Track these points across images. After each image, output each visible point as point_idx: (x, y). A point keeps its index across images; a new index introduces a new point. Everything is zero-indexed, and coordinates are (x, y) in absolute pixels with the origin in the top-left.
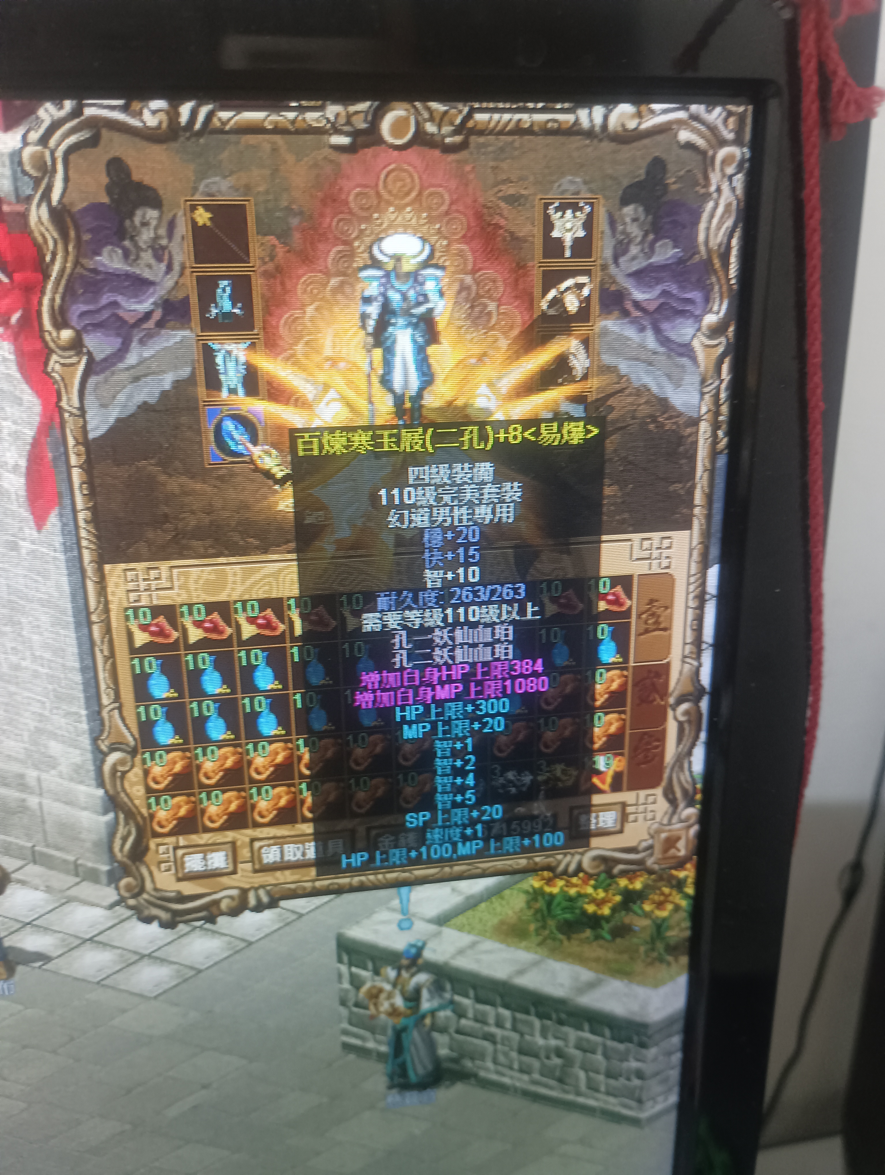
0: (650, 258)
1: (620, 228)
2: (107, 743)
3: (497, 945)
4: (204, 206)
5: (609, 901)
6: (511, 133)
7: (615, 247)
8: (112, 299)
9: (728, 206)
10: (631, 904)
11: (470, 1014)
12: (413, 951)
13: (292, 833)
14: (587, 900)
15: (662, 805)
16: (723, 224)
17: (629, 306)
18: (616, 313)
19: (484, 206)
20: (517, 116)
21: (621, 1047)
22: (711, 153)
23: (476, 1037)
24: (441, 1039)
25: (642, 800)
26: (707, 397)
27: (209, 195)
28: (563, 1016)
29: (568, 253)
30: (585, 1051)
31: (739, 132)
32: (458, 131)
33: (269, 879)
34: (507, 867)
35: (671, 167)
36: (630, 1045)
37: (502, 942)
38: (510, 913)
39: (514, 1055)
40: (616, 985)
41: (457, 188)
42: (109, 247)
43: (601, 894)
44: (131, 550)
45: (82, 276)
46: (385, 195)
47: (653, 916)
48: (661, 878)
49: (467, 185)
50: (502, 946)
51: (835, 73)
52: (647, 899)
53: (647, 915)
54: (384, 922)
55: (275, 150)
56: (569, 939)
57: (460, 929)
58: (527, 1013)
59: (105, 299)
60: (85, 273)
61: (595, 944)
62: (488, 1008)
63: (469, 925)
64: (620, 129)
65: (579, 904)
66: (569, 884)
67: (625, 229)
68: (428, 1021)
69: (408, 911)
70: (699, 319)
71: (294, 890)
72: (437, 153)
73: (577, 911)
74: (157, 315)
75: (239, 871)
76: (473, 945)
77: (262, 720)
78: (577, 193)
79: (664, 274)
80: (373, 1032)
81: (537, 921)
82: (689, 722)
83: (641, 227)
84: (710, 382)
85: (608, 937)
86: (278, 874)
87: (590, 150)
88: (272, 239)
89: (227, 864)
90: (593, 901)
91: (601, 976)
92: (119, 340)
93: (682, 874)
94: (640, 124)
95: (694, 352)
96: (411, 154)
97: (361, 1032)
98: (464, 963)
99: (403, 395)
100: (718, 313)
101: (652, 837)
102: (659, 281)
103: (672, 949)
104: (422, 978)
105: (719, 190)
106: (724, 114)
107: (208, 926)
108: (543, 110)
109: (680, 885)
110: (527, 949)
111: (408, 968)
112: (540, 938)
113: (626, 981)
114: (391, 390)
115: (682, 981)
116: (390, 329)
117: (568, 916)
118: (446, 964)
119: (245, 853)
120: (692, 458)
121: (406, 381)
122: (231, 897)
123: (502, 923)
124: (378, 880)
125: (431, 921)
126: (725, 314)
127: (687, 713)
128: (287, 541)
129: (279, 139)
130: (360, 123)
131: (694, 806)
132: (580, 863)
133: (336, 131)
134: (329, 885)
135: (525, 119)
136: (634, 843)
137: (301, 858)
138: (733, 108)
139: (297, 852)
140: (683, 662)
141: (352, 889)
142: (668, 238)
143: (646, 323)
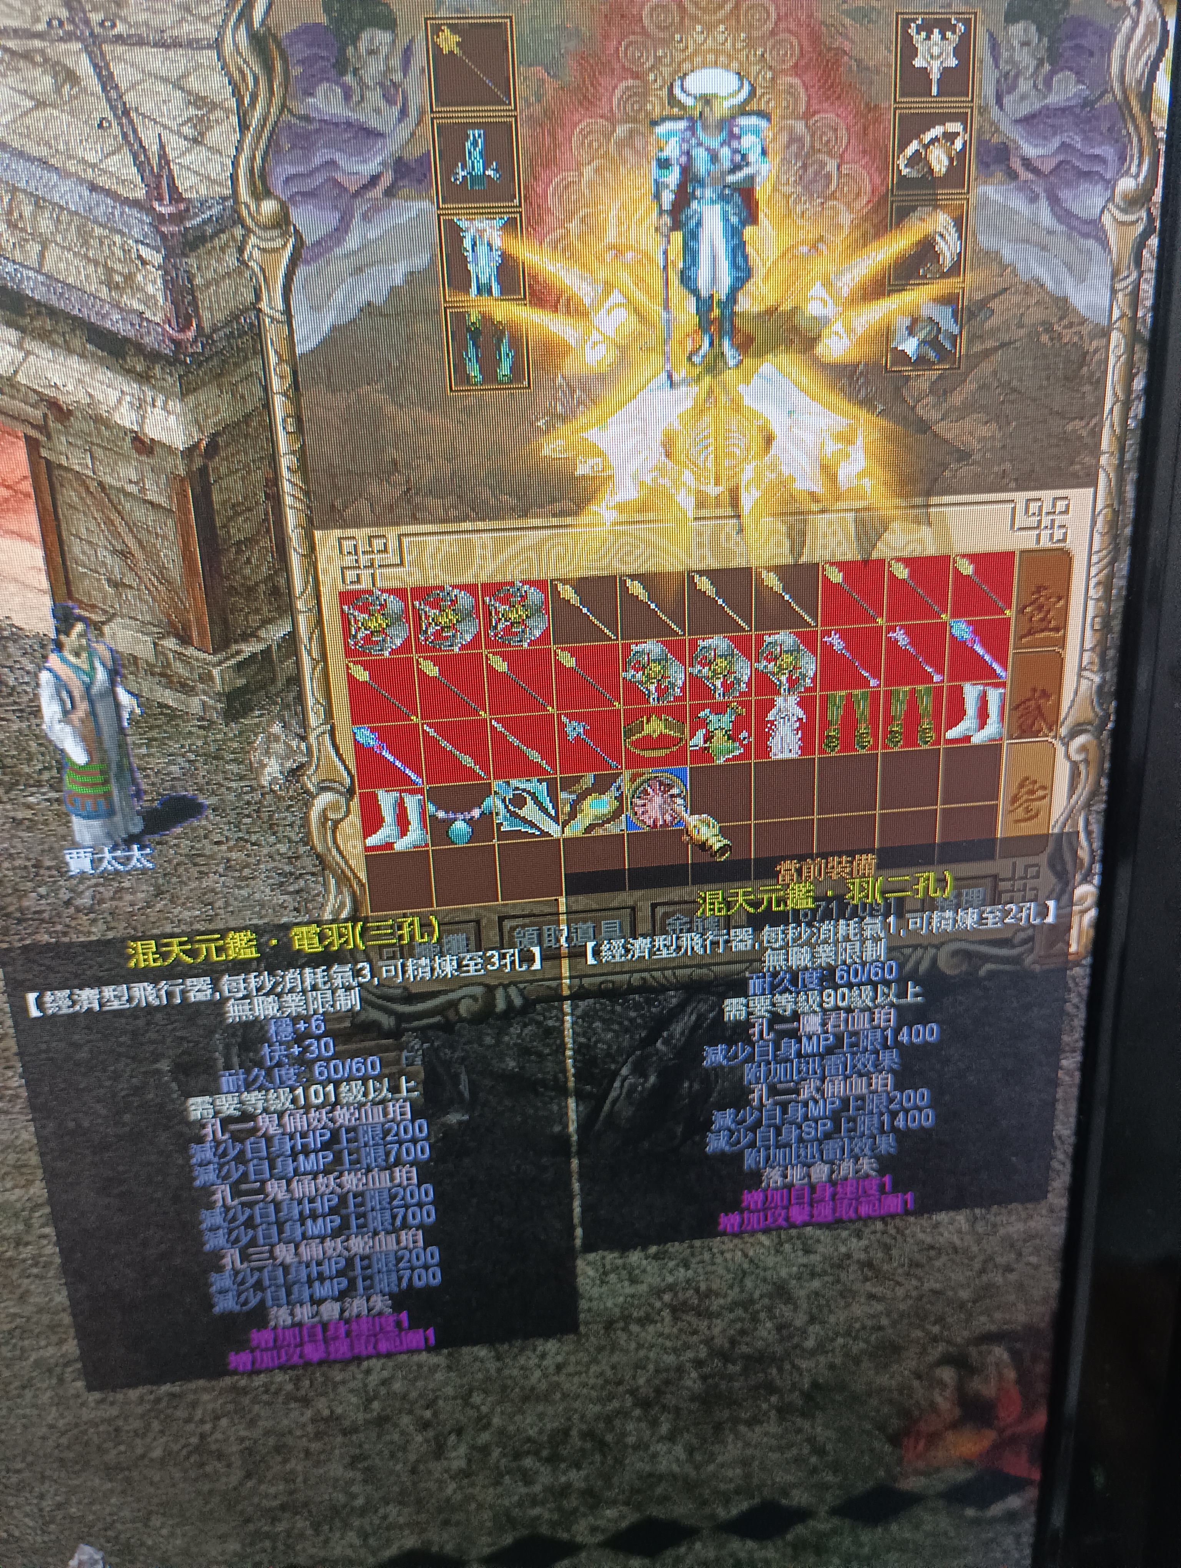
0: (1045, 97)
1: (1005, 55)
2: (314, 779)
4: (450, 26)
7: (998, 81)
8: (328, 157)
9: (1150, 26)
13: (554, 909)
15: (1047, 879)
16: (1145, 50)
17: (1016, 164)
18: (999, 175)
19: (823, 23)
25: (1019, 872)
26: (1120, 295)
27: (458, 10)
29: (934, 91)
42: (325, 85)
44: (349, 511)
45: (290, 126)
46: (691, 9)
59: (317, 160)
60: (294, 120)
67: (1011, 57)
70: (1110, 185)
71: (555, 990)
74: (387, 180)
79: (1064, 120)
82: (1086, 761)
83: (1033, 53)
84: (1126, 274)
88: (539, 72)
92: (337, 215)
95: (1105, 233)
99: (711, 299)
100: (1137, 175)
105: (1138, 3)
114: (694, 291)
116: (695, 205)
119: (493, 935)
120: (1099, 384)
121: (714, 280)
126: (1146, 178)
127: (1084, 749)
128: (553, 500)
131: (1091, 882)
132: (934, 960)
134: (600, 984)
136: (1008, 934)
137: (565, 945)
139: (559, 937)
140: (1080, 676)
141: (630, 990)
142: (1071, 69)
143: (1039, 189)
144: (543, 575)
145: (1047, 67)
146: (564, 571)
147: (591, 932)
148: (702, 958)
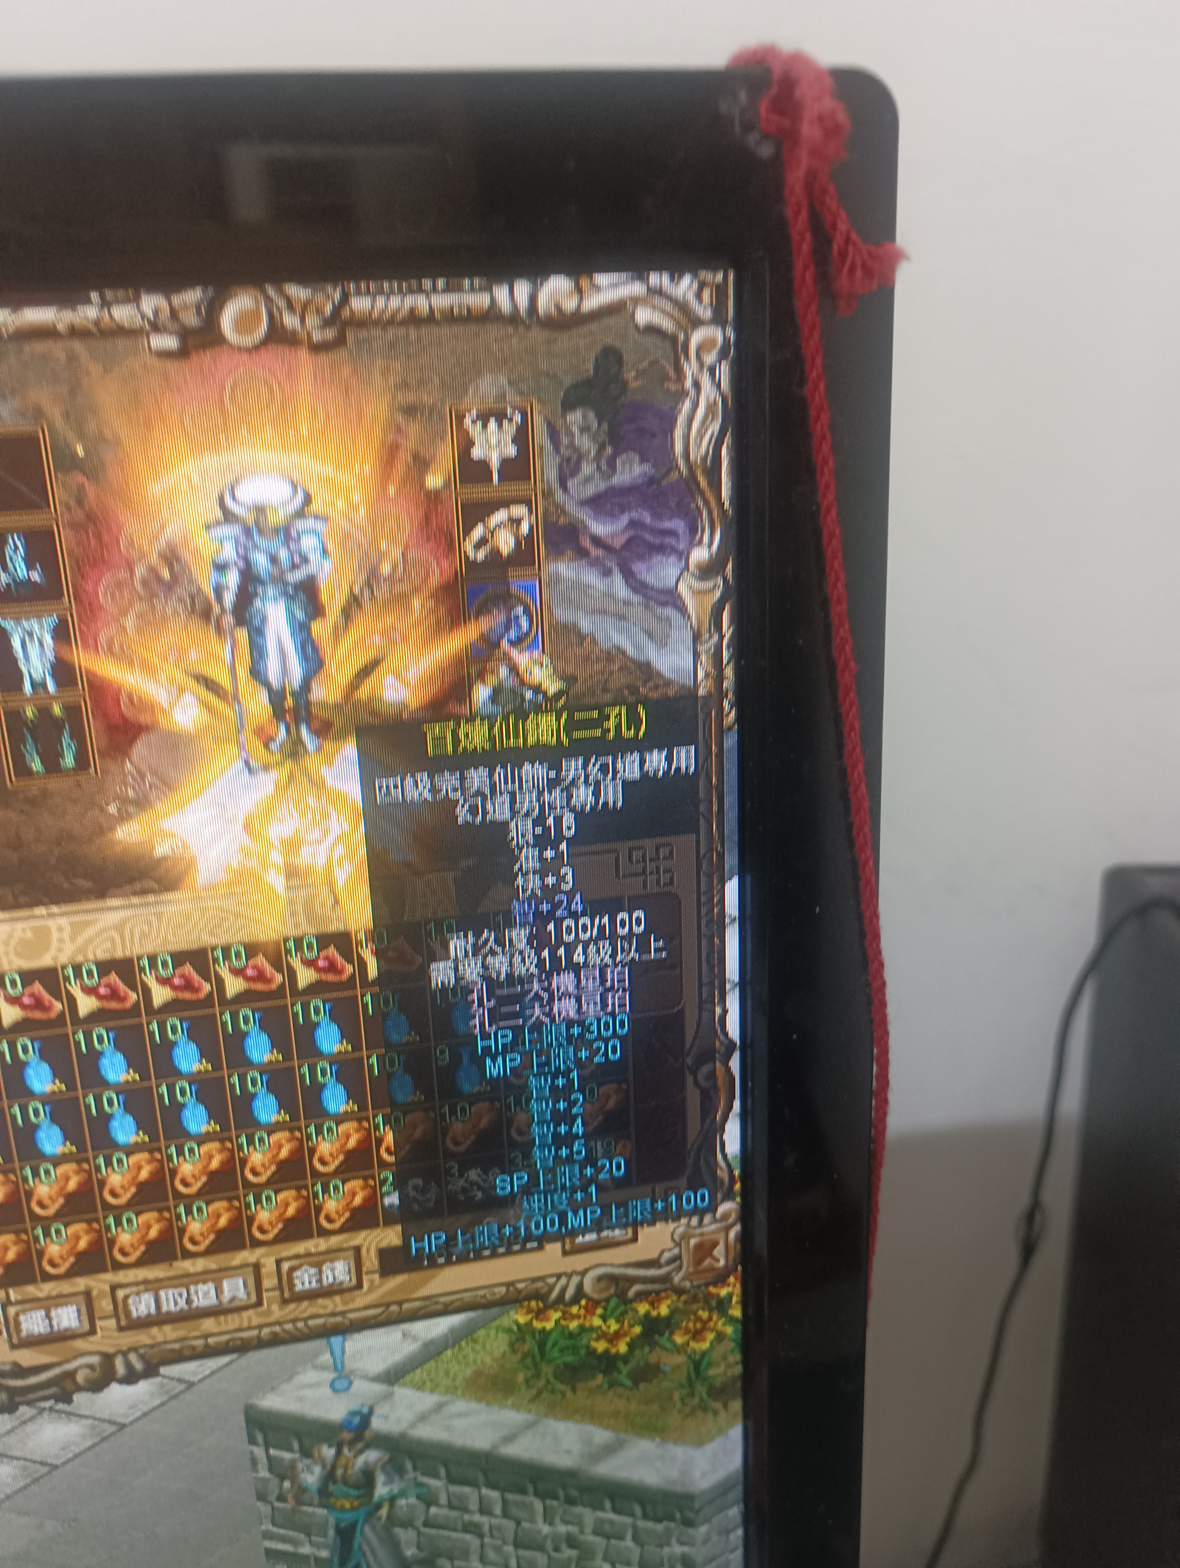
0: (610, 477)
1: (565, 440)
3: (474, 1405)
5: (626, 1335)
6: (404, 323)
7: (560, 467)
9: (711, 407)
10: (657, 1337)
11: (443, 1499)
12: (357, 1420)
13: (171, 1273)
14: (594, 1336)
16: (707, 429)
17: (586, 543)
18: (569, 553)
20: (410, 301)
21: (660, 1527)
22: (681, 337)
23: (455, 1530)
24: (406, 1536)
28: (574, 1493)
29: (496, 481)
30: (608, 1537)
31: (719, 307)
33: (142, 1338)
34: (479, 1299)
36: (672, 1525)
37: (479, 1400)
38: (488, 1360)
39: (509, 1549)
40: (645, 1446)
41: (334, 399)
43: (614, 1326)
46: (234, 412)
47: (689, 1350)
48: (695, 1299)
49: (347, 393)
50: (482, 1406)
51: (834, 227)
52: (679, 1328)
53: (679, 1350)
54: (311, 1386)
55: (72, 358)
56: (574, 1389)
57: (420, 1386)
58: (523, 1491)
61: (611, 1393)
62: (467, 1490)
63: (431, 1380)
64: (554, 311)
65: (585, 1341)
66: (566, 1315)
67: (571, 442)
68: (384, 1512)
69: (343, 1367)
70: (683, 556)
71: (180, 1351)
72: (302, 353)
73: (583, 1352)
75: (98, 1330)
76: (440, 1407)
77: (115, 1124)
79: (631, 499)
80: (309, 1535)
81: (527, 1368)
82: (716, 1087)
83: (594, 439)
84: (707, 637)
85: (628, 1383)
86: (155, 1330)
87: (514, 341)
88: (78, 478)
89: (80, 1321)
90: (603, 1335)
91: (623, 1436)
93: (724, 1292)
94: (580, 303)
95: (682, 600)
96: (267, 357)
97: (291, 1533)
98: (426, 1432)
99: (283, 690)
100: (710, 545)
101: (679, 1245)
102: (624, 508)
103: (719, 1393)
104: (372, 1456)
105: (697, 385)
106: (695, 286)
107: (61, 1406)
108: (447, 290)
109: (722, 1306)
110: (516, 1407)
111: (351, 1443)
112: (534, 1392)
113: (658, 1440)
114: (264, 683)
115: (736, 1432)
117: (569, 1359)
118: (403, 1435)
119: (105, 1305)
121: (285, 672)
122: (91, 1367)
123: (478, 1374)
124: (296, 1328)
125: (377, 1379)
126: (719, 547)
127: (712, 1075)
128: (131, 881)
129: (77, 346)
130: (191, 319)
131: (734, 1199)
132: (580, 1287)
133: (156, 327)
134: (228, 1342)
135: (421, 303)
136: (653, 1255)
137: (186, 1307)
138: (706, 275)
139: (179, 1300)
140: (700, 1008)
141: (261, 1344)
142: (634, 450)
143: (612, 564)
144: (128, 953)
145: (609, 450)
146: (149, 947)
147: (213, 1292)
148: (336, 1306)
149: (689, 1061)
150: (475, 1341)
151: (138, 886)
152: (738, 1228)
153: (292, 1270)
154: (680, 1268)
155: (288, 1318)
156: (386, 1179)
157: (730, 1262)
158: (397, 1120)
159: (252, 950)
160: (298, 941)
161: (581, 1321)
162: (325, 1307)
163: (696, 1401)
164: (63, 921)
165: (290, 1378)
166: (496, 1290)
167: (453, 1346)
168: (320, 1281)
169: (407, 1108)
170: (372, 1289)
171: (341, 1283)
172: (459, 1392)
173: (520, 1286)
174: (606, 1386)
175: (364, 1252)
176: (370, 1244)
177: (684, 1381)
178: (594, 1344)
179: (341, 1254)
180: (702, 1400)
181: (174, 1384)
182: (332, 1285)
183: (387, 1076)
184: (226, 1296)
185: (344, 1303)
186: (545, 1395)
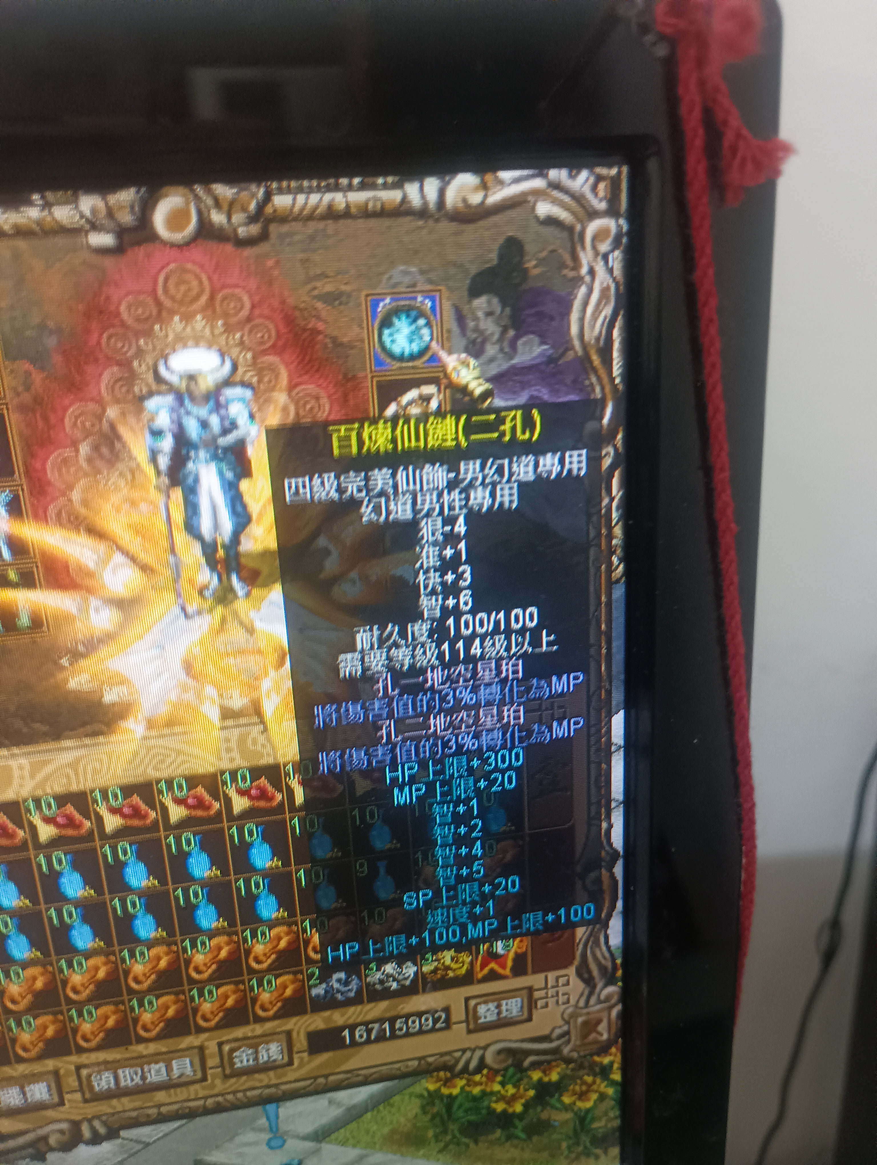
0: (512, 358)
1: (471, 324)
3: (390, 1156)
5: (521, 1098)
6: (323, 218)
9: (605, 291)
10: (547, 1098)
13: (127, 1055)
14: (494, 1098)
15: (576, 986)
16: (601, 312)
19: (296, 308)
20: (328, 197)
22: (578, 227)
25: (551, 982)
31: (613, 199)
32: (253, 219)
33: (103, 1108)
34: (394, 1072)
35: (530, 248)
37: (395, 1153)
38: (402, 1120)
41: (258, 288)
43: (511, 1090)
46: (167, 303)
47: (576, 1109)
48: (581, 1067)
49: (270, 283)
50: (397, 1157)
51: (725, 123)
52: (568, 1090)
53: (567, 1108)
54: (249, 1144)
55: (17, 256)
56: (476, 1142)
57: (344, 1143)
61: (508, 1144)
63: (353, 1138)
64: (460, 205)
65: (486, 1103)
66: (469, 1083)
67: (477, 326)
69: (278, 1129)
71: (136, 1118)
72: (229, 248)
73: (484, 1112)
75: (66, 1102)
76: (361, 1158)
77: (74, 933)
78: (414, 285)
79: (531, 377)
81: (436, 1126)
82: (602, 890)
83: (497, 323)
84: (599, 500)
85: (523, 1136)
86: (114, 1102)
87: (424, 232)
88: (26, 366)
89: (51, 1095)
90: (502, 1098)
93: (606, 1060)
94: (486, 197)
96: (197, 252)
99: (215, 543)
100: (602, 418)
101: (567, 1023)
102: (524, 385)
103: (600, 1141)
105: (592, 272)
106: (592, 180)
108: (363, 187)
109: (604, 1072)
110: (427, 1157)
112: (442, 1144)
114: (198, 536)
116: (190, 465)
117: (472, 1118)
120: (584, 590)
121: (216, 526)
122: (61, 1132)
123: (393, 1132)
124: (237, 1098)
125: (306, 1138)
126: (610, 419)
127: (598, 881)
128: (84, 724)
129: (21, 244)
130: (127, 218)
131: (615, 984)
132: (482, 1059)
133: (94, 227)
134: (178, 1110)
135: (339, 199)
136: (546, 1032)
137: (141, 1083)
138: (602, 171)
139: (134, 1077)
140: (589, 825)
141: (206, 1112)
142: (533, 333)
144: (82, 787)
145: (511, 333)
146: (101, 781)
147: (164, 1070)
148: (270, 1080)
149: (579, 869)
150: (392, 1106)
151: (89, 728)
152: (619, 1007)
153: (232, 1051)
154: (569, 1041)
155: (229, 1090)
156: (313, 974)
157: (612, 1036)
158: (322, 924)
159: (192, 781)
160: (233, 774)
161: (483, 1087)
162: (261, 1081)
163: (581, 1148)
164: (24, 761)
165: (231, 1139)
166: (410, 1063)
167: (373, 1109)
168: (256, 1059)
169: (331, 914)
170: (302, 1065)
171: (275, 1061)
172: (377, 1146)
173: (430, 1060)
174: (503, 1139)
175: (294, 1035)
176: (300, 1028)
177: (571, 1133)
178: (494, 1105)
179: (275, 1037)
180: (586, 1147)
181: (132, 1144)
182: (266, 1063)
183: (313, 887)
184: (176, 1073)
185: (278, 1077)
186: (451, 1147)
